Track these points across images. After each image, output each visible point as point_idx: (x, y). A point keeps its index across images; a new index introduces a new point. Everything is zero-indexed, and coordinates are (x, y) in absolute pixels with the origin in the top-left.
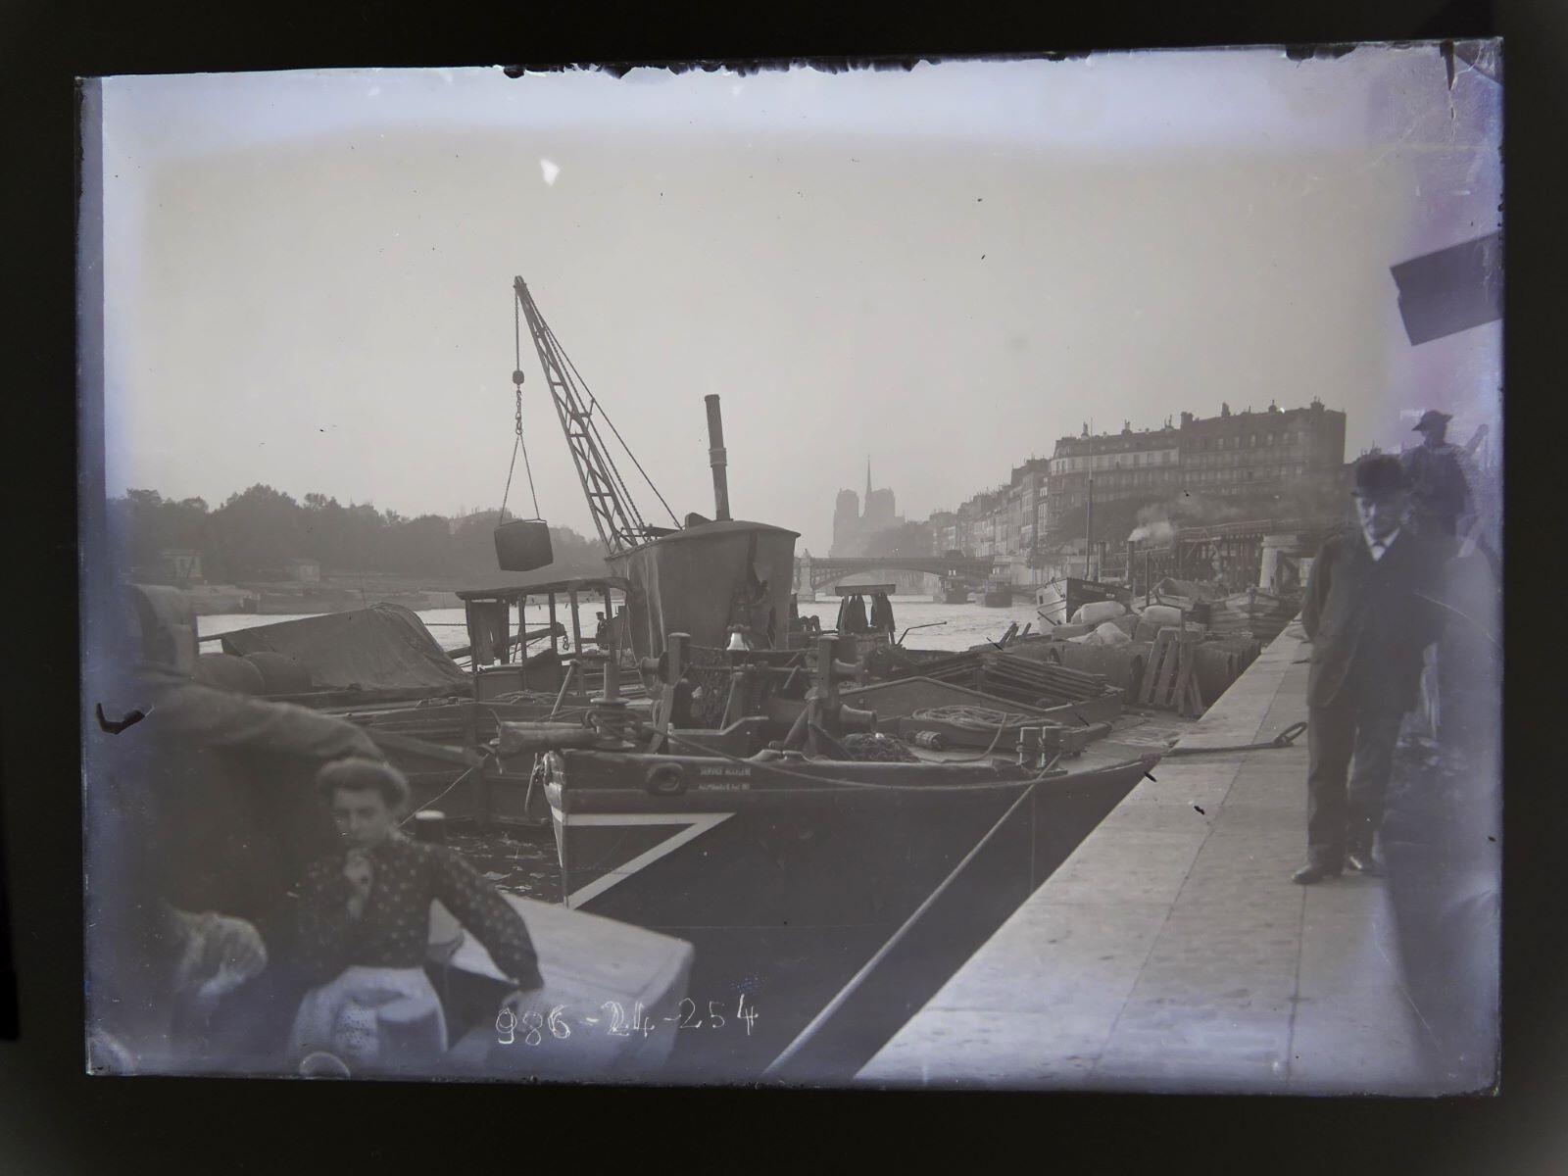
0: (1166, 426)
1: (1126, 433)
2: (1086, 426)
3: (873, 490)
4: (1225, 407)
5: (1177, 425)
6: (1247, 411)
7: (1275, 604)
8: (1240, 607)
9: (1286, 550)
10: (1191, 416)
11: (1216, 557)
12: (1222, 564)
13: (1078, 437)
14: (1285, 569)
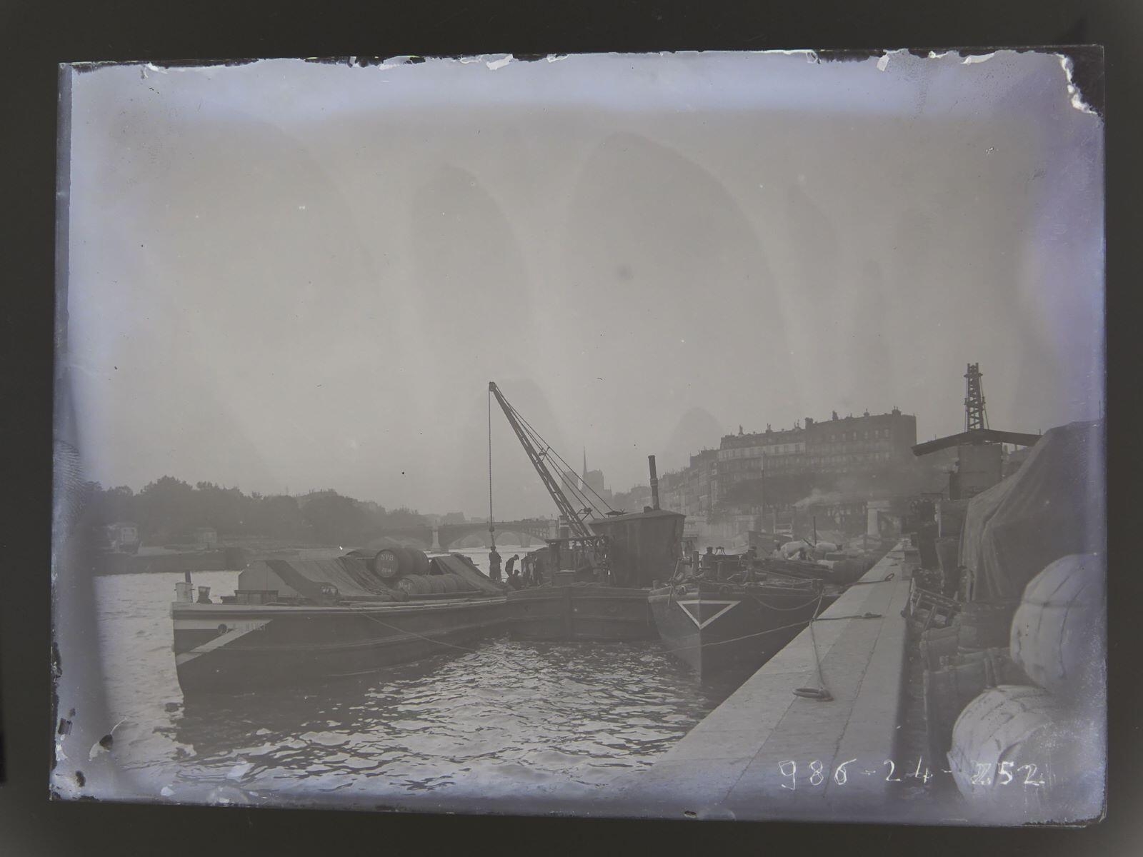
0: (796, 428)
1: (769, 432)
2: (741, 428)
3: (588, 471)
4: (835, 414)
5: (803, 426)
6: (849, 416)
7: (879, 543)
8: (858, 546)
9: (883, 510)
10: (812, 420)
11: (838, 514)
12: (841, 519)
13: (736, 435)
14: (883, 522)
